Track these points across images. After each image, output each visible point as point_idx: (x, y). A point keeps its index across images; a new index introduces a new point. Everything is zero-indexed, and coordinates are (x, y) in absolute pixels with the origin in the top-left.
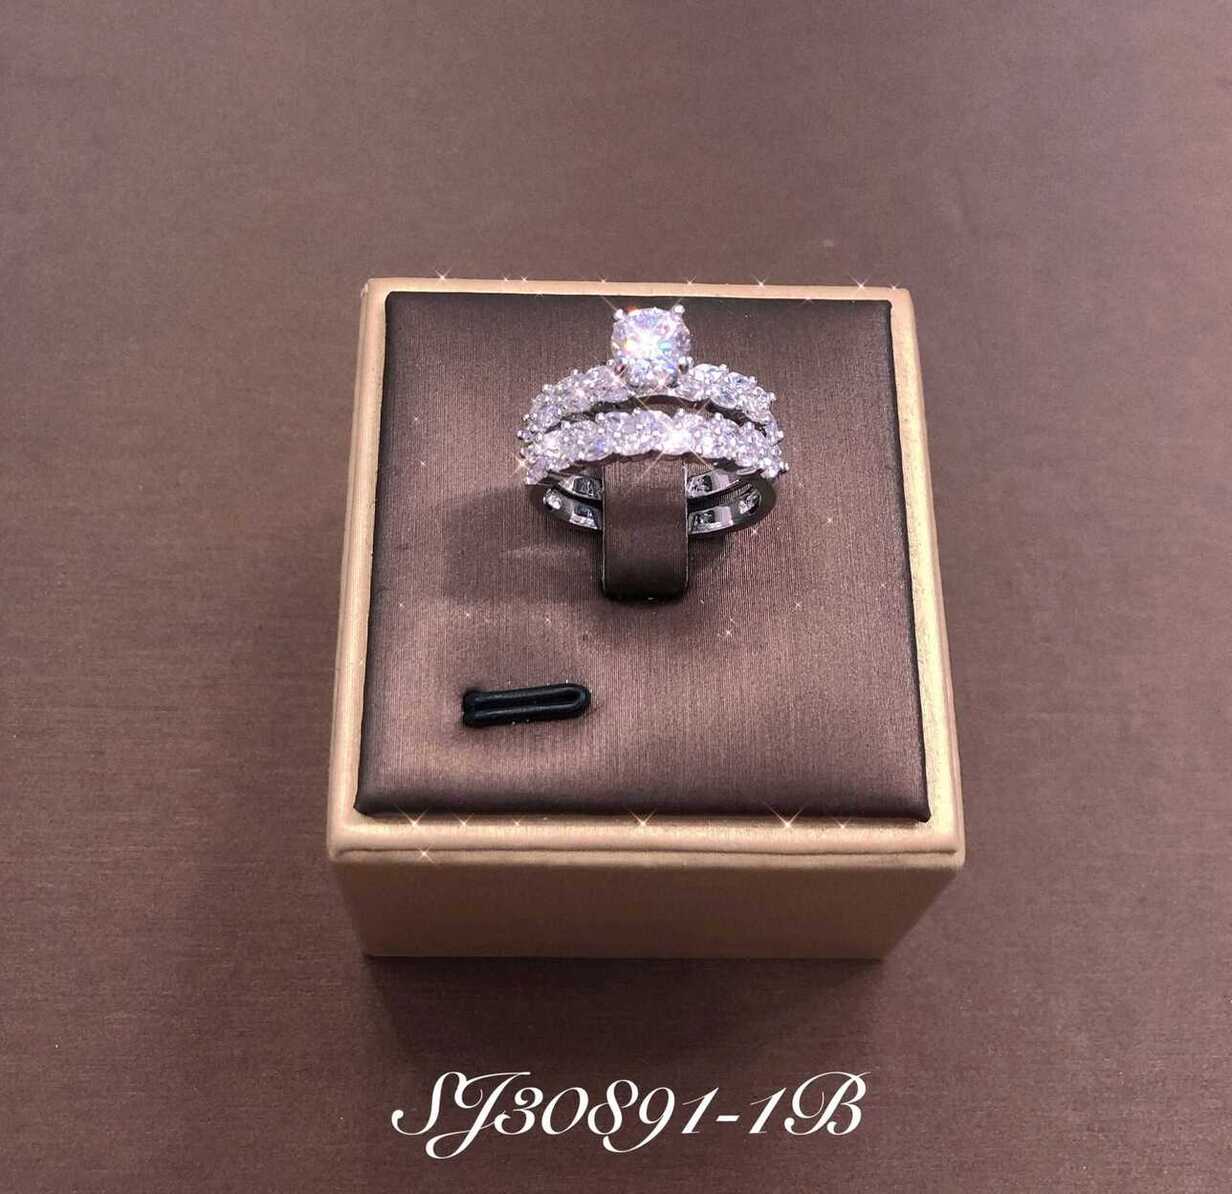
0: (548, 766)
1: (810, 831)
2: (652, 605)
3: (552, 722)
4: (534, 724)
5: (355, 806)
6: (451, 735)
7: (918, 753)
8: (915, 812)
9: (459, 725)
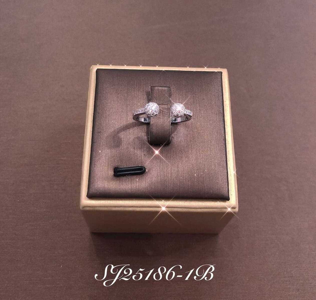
0: (135, 187)
3: (136, 176)
4: (131, 176)
5: (87, 196)
6: (111, 179)
7: (227, 184)
8: (226, 198)
9: (113, 176)
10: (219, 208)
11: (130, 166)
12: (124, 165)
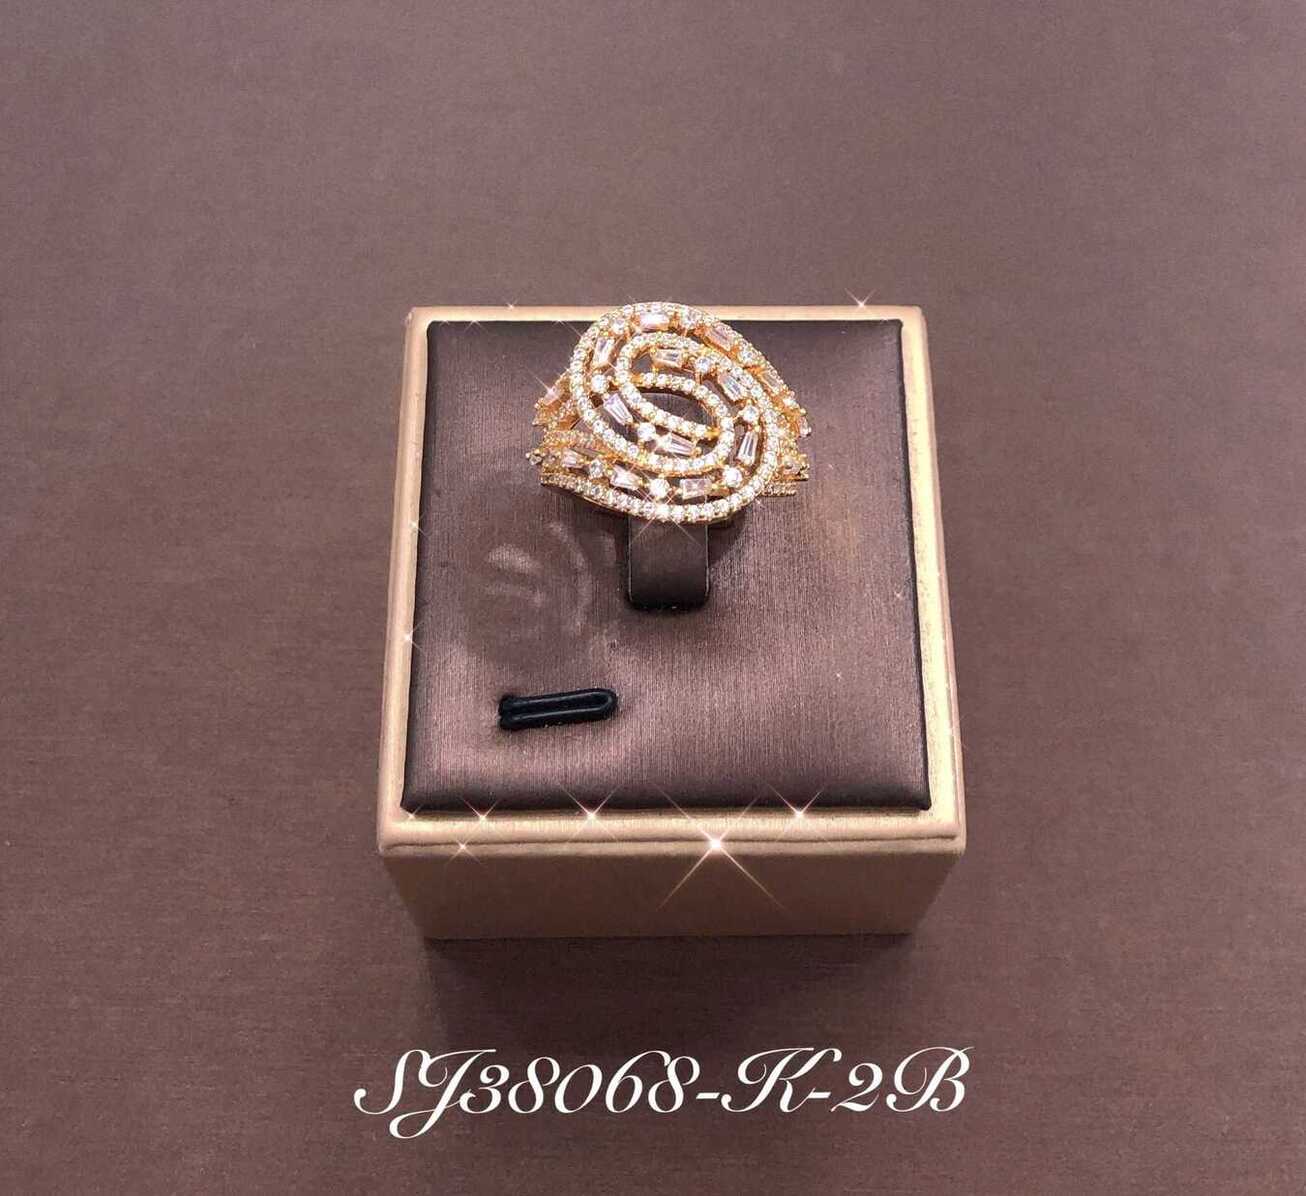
0: (577, 765)
1: (821, 820)
2: (674, 614)
3: (581, 725)
4: (564, 727)
5: (401, 805)
6: (489, 738)
7: (920, 746)
8: (917, 802)
9: (496, 729)
10: (891, 839)
11: (559, 691)
12: (537, 686)
